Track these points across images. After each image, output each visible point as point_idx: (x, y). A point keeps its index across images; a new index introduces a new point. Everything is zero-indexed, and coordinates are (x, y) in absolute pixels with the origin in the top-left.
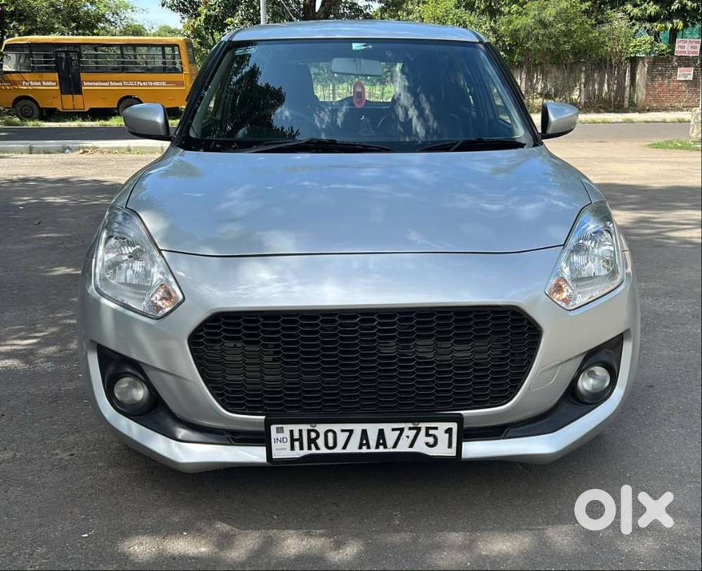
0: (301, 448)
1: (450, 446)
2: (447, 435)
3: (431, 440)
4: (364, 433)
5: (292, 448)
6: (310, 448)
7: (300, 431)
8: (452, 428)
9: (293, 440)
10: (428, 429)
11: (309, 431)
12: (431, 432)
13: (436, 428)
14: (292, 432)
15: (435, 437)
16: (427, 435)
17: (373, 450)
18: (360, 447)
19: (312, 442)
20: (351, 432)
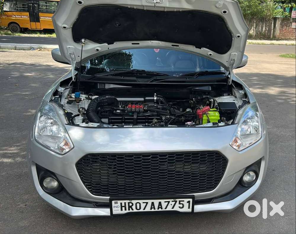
0: (125, 210)
1: (189, 208)
2: (188, 204)
3: (181, 206)
4: (153, 203)
5: (122, 210)
6: (129, 210)
7: (125, 203)
8: (190, 201)
9: (122, 207)
10: (180, 201)
11: (129, 203)
12: (181, 202)
13: (183, 201)
14: (121, 203)
15: (183, 204)
16: (180, 204)
17: (156, 210)
18: (151, 209)
19: (130, 207)
20: (147, 203)
